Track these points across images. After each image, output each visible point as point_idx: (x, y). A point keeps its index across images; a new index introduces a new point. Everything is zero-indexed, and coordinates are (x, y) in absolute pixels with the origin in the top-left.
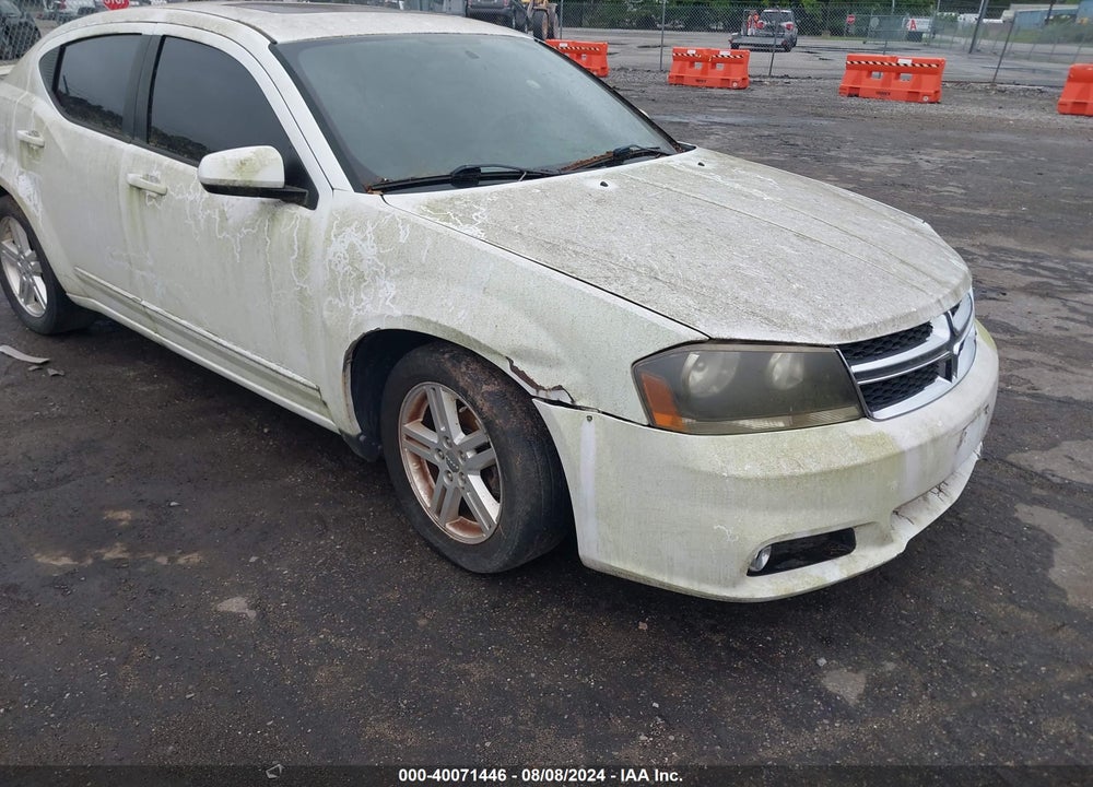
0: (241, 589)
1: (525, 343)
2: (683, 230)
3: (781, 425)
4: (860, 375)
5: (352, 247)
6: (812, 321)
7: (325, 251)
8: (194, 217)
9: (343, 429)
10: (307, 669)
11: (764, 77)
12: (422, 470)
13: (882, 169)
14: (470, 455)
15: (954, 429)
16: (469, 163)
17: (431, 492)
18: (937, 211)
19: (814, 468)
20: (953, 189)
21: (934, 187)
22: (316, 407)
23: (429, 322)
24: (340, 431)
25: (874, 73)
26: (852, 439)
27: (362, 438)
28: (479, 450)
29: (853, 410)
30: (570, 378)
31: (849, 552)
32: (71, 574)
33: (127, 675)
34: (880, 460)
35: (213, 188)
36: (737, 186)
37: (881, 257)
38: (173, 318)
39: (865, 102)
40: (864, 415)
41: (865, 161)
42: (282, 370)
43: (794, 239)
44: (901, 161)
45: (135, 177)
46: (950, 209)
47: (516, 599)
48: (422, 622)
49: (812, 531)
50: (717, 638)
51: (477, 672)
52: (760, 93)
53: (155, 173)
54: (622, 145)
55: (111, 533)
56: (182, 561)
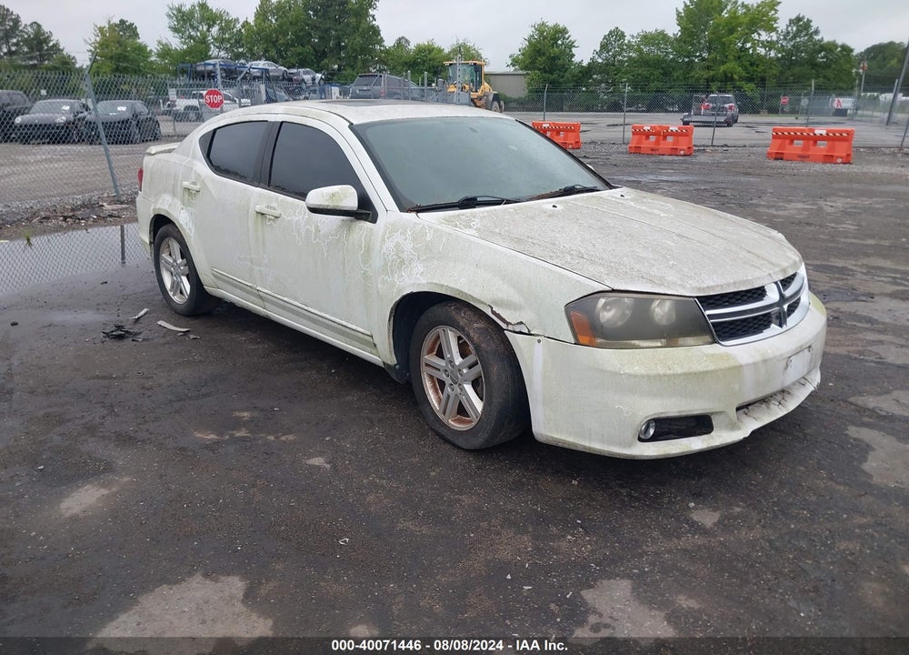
0: (321, 454)
1: (500, 295)
2: (602, 231)
3: (660, 345)
4: (711, 316)
5: (398, 245)
6: (679, 282)
7: (381, 247)
8: (298, 231)
9: (385, 361)
10: (362, 494)
11: (707, 146)
12: (434, 386)
13: (792, 212)
14: (465, 371)
15: (781, 356)
16: (470, 195)
17: (439, 400)
18: (831, 242)
19: (679, 371)
20: (849, 226)
21: (833, 225)
22: (369, 349)
23: (442, 286)
24: (384, 363)
25: (795, 142)
26: (706, 355)
27: (397, 367)
28: (470, 367)
29: (708, 338)
30: (527, 316)
31: (710, 432)
32: (217, 443)
33: (255, 492)
34: (725, 369)
35: (314, 210)
36: (644, 208)
37: (734, 248)
38: (279, 296)
39: (788, 163)
40: (714, 342)
41: (780, 207)
42: (349, 325)
43: (676, 238)
44: (810, 207)
45: (261, 207)
46: (843, 240)
47: (493, 465)
48: (433, 474)
49: (680, 412)
50: (624, 492)
51: (466, 499)
52: (702, 158)
53: (273, 205)
54: (570, 185)
55: (239, 424)
56: (283, 438)
